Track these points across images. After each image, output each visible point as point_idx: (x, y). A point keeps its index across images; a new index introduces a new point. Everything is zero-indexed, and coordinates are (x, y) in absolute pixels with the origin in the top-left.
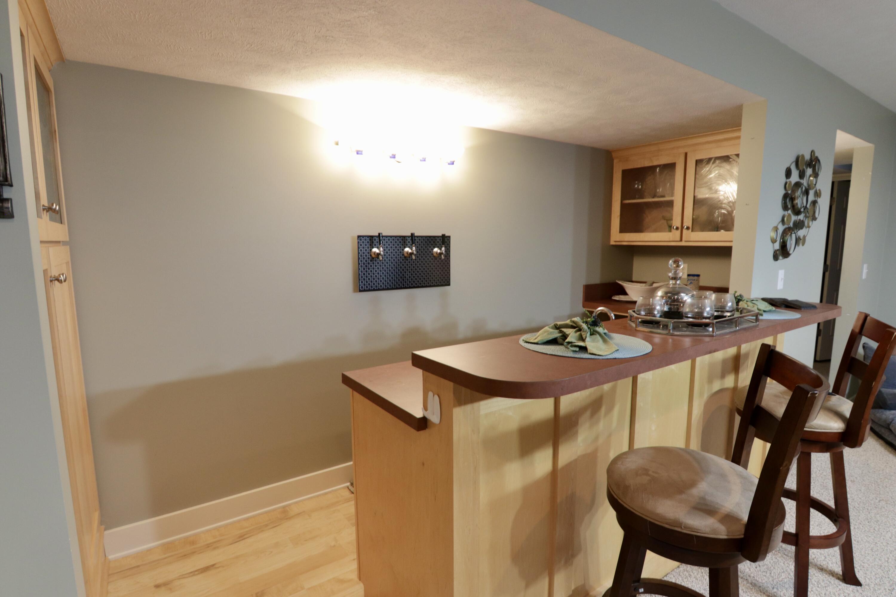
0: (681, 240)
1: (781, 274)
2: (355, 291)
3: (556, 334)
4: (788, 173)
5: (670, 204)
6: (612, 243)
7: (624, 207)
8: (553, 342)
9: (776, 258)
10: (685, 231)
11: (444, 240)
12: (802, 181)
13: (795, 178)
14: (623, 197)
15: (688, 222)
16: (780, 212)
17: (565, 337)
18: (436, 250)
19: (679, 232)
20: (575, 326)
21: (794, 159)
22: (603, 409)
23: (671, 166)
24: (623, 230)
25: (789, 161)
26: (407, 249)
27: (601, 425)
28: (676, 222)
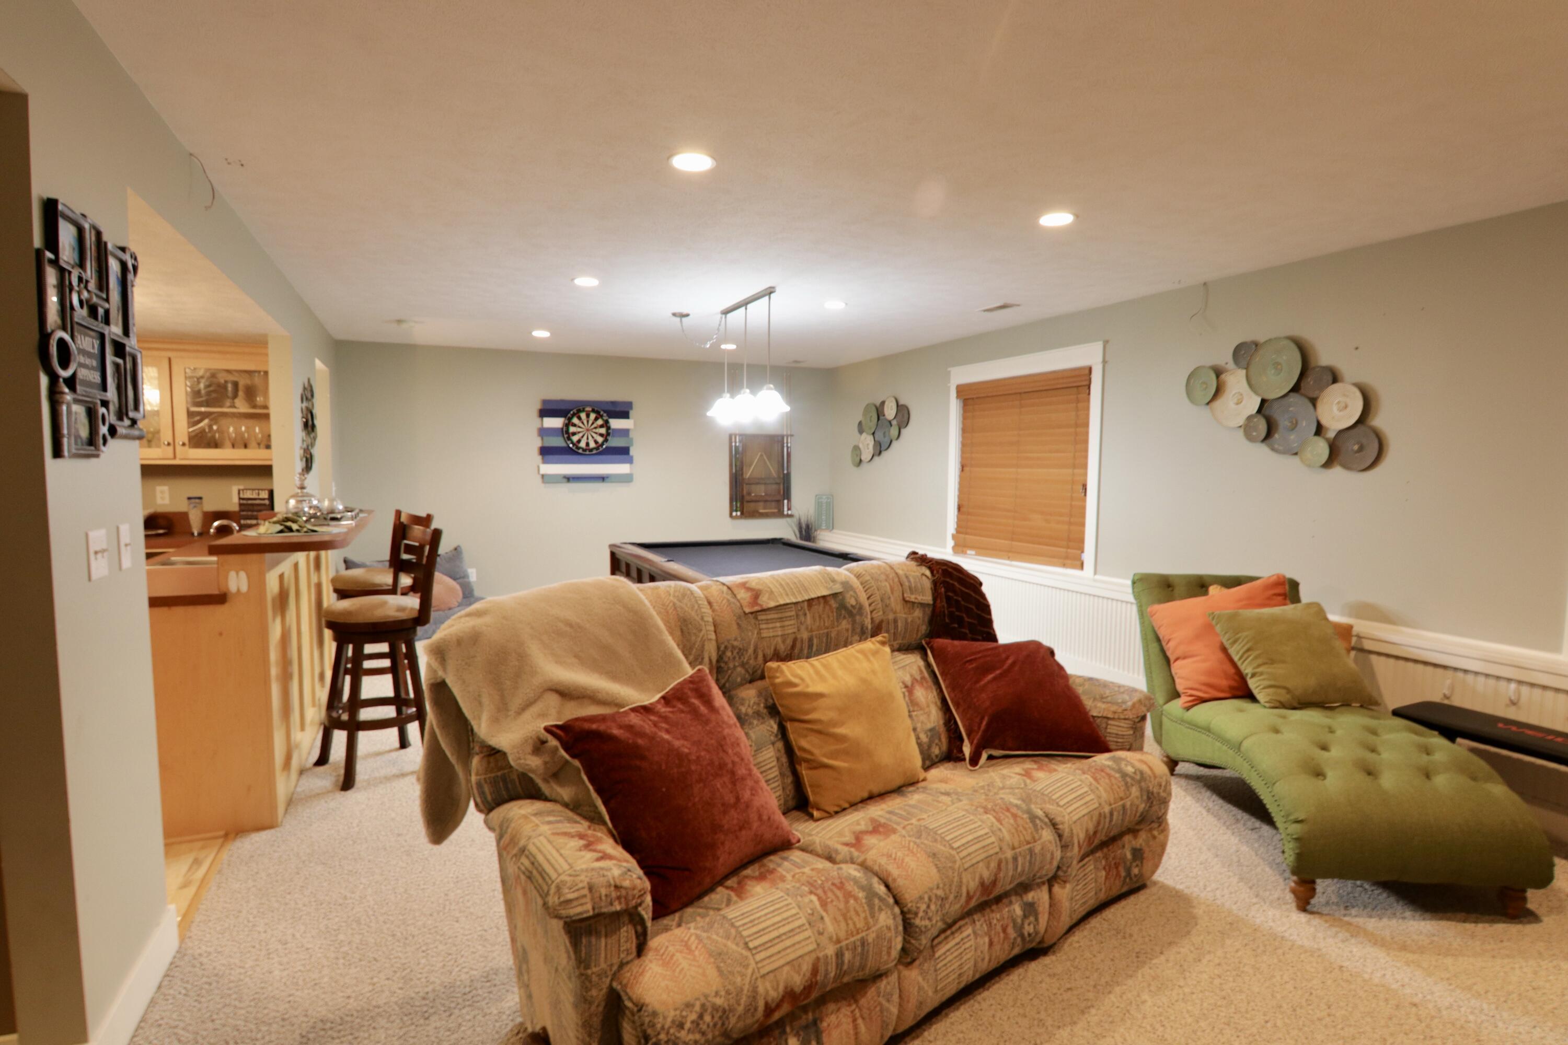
0: (174, 457)
4: (302, 399)
10: (179, 447)
13: (305, 401)
15: (182, 437)
19: (171, 448)
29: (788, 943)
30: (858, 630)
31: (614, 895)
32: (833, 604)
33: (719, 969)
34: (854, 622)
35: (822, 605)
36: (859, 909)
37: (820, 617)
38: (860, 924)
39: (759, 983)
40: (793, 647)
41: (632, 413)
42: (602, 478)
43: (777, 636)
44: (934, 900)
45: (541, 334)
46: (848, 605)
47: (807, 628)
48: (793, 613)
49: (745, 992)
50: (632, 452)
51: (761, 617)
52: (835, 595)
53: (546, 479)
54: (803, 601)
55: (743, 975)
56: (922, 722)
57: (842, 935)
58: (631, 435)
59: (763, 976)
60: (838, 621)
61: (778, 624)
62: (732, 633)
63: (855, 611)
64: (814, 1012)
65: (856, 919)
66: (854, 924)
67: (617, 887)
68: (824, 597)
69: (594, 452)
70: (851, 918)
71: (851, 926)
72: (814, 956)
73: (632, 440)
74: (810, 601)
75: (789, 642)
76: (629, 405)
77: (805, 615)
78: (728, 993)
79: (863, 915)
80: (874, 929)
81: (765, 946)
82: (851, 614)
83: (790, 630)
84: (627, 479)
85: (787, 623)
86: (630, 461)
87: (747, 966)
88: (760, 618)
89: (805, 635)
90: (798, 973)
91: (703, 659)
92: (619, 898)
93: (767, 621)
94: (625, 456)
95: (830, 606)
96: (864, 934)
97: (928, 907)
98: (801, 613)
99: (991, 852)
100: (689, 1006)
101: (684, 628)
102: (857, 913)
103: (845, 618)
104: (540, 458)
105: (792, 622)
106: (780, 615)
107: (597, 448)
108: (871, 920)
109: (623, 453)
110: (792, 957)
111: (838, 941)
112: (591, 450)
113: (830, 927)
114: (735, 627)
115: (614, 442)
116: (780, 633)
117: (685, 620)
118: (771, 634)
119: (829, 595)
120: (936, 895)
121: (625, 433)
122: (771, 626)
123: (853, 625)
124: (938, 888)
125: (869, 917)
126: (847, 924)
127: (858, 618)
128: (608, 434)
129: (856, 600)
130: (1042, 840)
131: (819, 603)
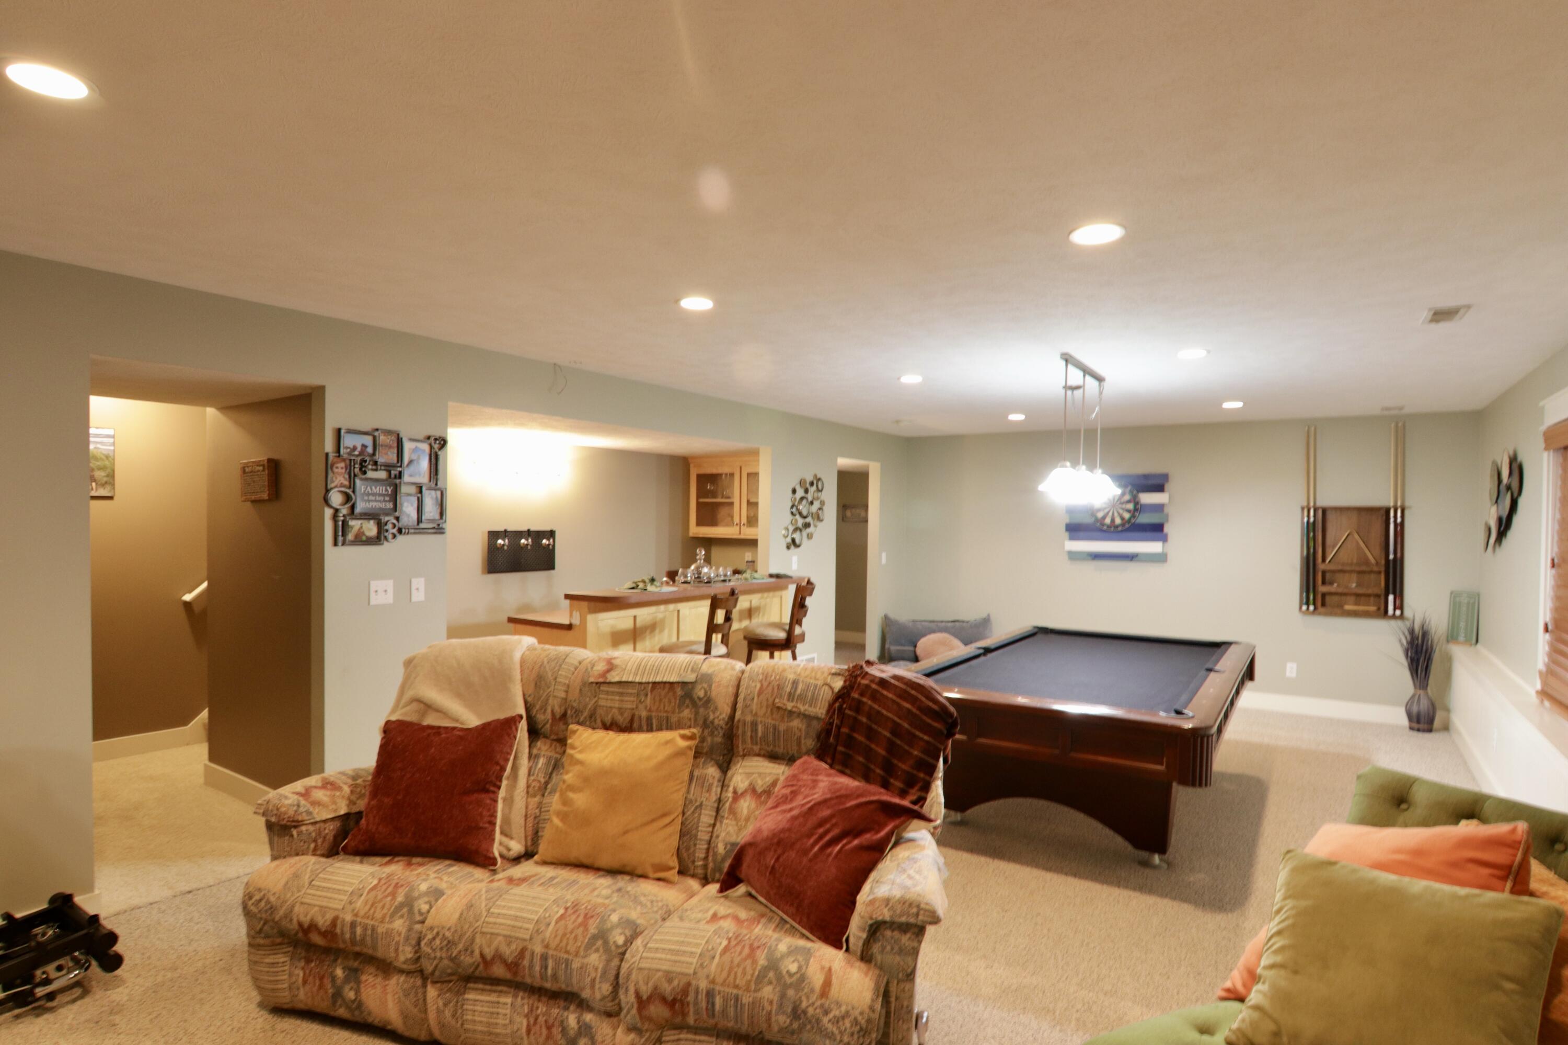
0: (740, 533)
1: (795, 559)
2: (483, 573)
3: (634, 585)
4: (794, 491)
5: (732, 504)
6: (691, 535)
7: (699, 504)
8: (633, 588)
9: (788, 548)
10: (742, 527)
11: (551, 534)
12: (806, 496)
13: (800, 493)
14: (698, 497)
15: (744, 520)
16: (790, 517)
17: (638, 586)
18: (544, 541)
19: (738, 528)
20: (644, 581)
21: (799, 481)
22: (657, 631)
23: (732, 475)
24: (699, 523)
25: (794, 483)
26: (523, 541)
27: (657, 638)
28: (736, 520)
29: (329, 895)
30: (701, 722)
31: (275, 812)
32: (679, 691)
33: (287, 883)
34: (697, 713)
35: (666, 690)
36: (387, 906)
37: (660, 700)
38: (378, 915)
39: (298, 905)
40: (632, 721)
41: (1167, 487)
42: (1130, 557)
43: (614, 708)
44: (440, 936)
45: (1017, 417)
46: (695, 697)
47: (646, 708)
48: (635, 691)
49: (288, 903)
50: (1166, 529)
51: (603, 688)
52: (684, 684)
53: (1074, 556)
54: (648, 683)
55: (292, 895)
56: (728, 833)
57: (362, 913)
58: (1166, 510)
59: (302, 903)
60: (679, 707)
61: (617, 698)
62: (574, 695)
63: (700, 703)
64: (360, 963)
65: (378, 910)
66: (375, 912)
67: (278, 809)
68: (672, 684)
69: (1120, 529)
70: (376, 907)
71: (372, 912)
72: (336, 913)
73: (1167, 516)
74: (655, 684)
75: (627, 715)
76: (1166, 477)
77: (646, 695)
78: (279, 897)
79: (385, 911)
80: (387, 926)
81: (318, 888)
82: (694, 704)
83: (629, 706)
84: (1161, 558)
85: (626, 699)
86: (1164, 539)
87: (299, 891)
88: (601, 688)
89: (644, 714)
90: (323, 916)
91: (545, 710)
92: (276, 815)
93: (607, 693)
94: (1157, 534)
95: (675, 693)
96: (376, 924)
97: (434, 939)
98: (642, 693)
99: (521, 935)
100: (259, 890)
101: (538, 684)
102: (383, 907)
103: (687, 706)
104: (1067, 535)
105: (632, 699)
106: (621, 690)
107: (1123, 525)
108: (387, 920)
109: (1156, 530)
110: (324, 904)
111: (356, 915)
112: (1117, 527)
113: (359, 904)
114: (578, 691)
115: (1144, 519)
116: (617, 705)
117: (541, 677)
118: (609, 705)
119: (678, 683)
120: (444, 935)
121: (1159, 508)
122: (610, 697)
123: (695, 715)
124: (449, 929)
125: (389, 914)
126: (370, 910)
127: (701, 710)
128: (1136, 509)
129: (706, 693)
130: (586, 961)
131: (664, 688)
